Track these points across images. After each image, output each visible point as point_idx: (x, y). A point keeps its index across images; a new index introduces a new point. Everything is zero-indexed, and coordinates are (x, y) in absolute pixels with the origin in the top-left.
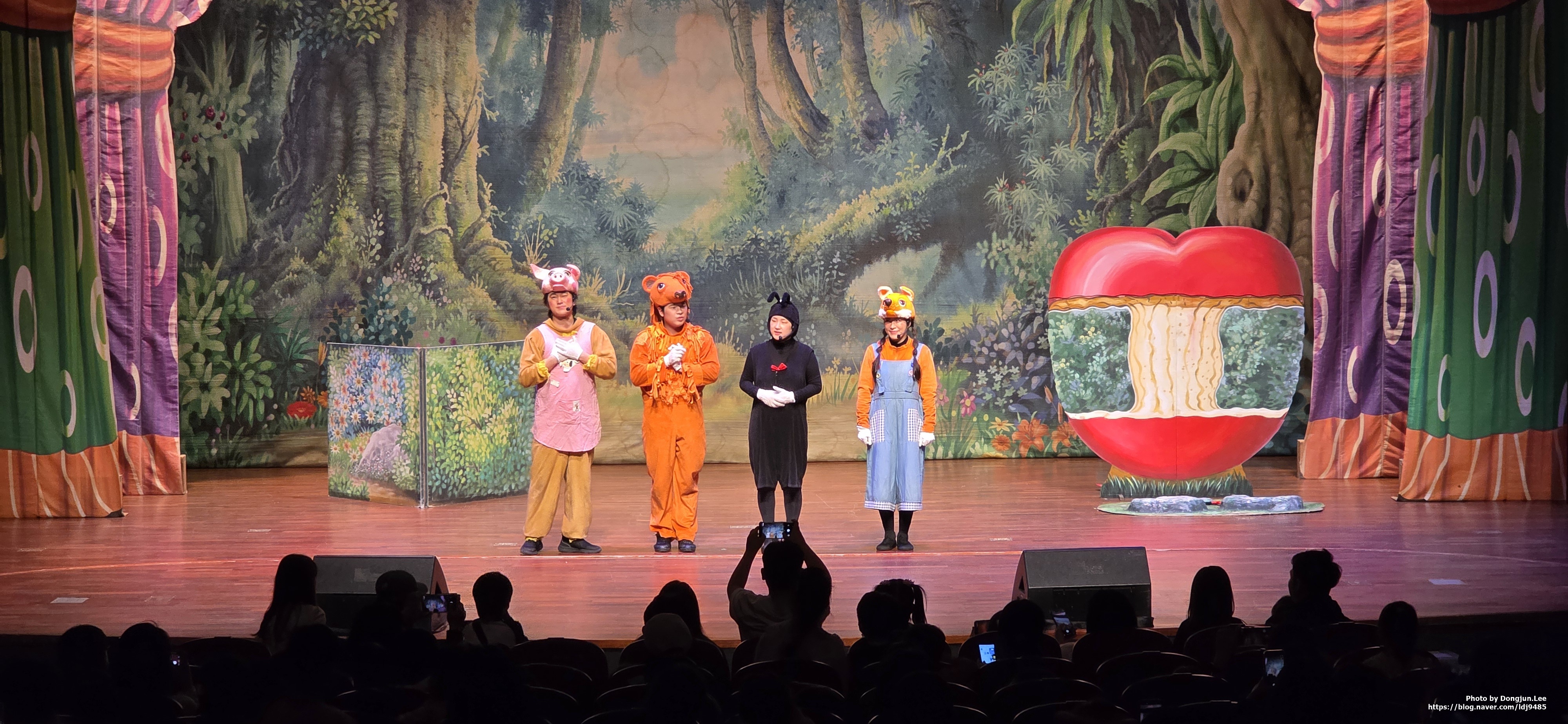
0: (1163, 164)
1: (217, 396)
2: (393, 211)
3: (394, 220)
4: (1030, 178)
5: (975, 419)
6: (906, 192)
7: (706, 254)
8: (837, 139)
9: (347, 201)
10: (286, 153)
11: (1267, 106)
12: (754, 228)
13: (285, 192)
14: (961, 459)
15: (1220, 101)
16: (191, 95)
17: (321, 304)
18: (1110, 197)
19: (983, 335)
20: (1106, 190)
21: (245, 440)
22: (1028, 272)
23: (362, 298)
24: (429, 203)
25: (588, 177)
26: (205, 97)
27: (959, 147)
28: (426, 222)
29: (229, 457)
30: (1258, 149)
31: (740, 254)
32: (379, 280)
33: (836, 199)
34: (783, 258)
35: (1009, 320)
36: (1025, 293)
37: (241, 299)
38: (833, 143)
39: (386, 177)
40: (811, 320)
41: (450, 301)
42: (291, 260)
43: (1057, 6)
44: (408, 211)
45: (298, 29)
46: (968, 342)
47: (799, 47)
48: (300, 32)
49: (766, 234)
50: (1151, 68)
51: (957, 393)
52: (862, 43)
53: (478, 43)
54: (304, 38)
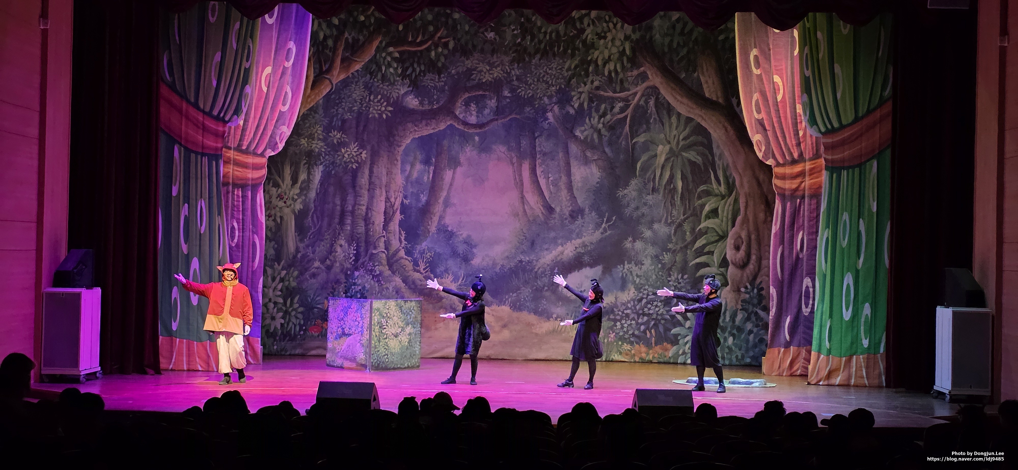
0: (703, 233)
1: (278, 322)
2: (361, 242)
3: (361, 246)
4: (643, 238)
5: (615, 344)
6: (587, 242)
7: (499, 267)
8: (558, 218)
9: (340, 237)
10: (315, 216)
11: (751, 209)
12: (521, 256)
13: (313, 232)
14: (609, 361)
15: (729, 205)
16: (273, 188)
17: (327, 282)
18: (678, 247)
21: (289, 342)
22: (641, 279)
23: (345, 281)
24: (377, 240)
25: (448, 230)
26: (280, 189)
27: (612, 223)
28: (375, 248)
29: (281, 350)
30: (746, 228)
31: (514, 267)
32: (353, 273)
33: (556, 245)
34: (532, 270)
35: (631, 300)
36: (639, 288)
37: (291, 279)
38: (556, 221)
39: (358, 227)
41: (384, 283)
42: (315, 262)
43: (657, 162)
44: (367, 243)
45: (322, 161)
46: (613, 309)
47: (543, 177)
48: (323, 162)
49: (525, 259)
50: (699, 190)
51: (608, 331)
52: (570, 175)
53: (401, 170)
54: (325, 165)
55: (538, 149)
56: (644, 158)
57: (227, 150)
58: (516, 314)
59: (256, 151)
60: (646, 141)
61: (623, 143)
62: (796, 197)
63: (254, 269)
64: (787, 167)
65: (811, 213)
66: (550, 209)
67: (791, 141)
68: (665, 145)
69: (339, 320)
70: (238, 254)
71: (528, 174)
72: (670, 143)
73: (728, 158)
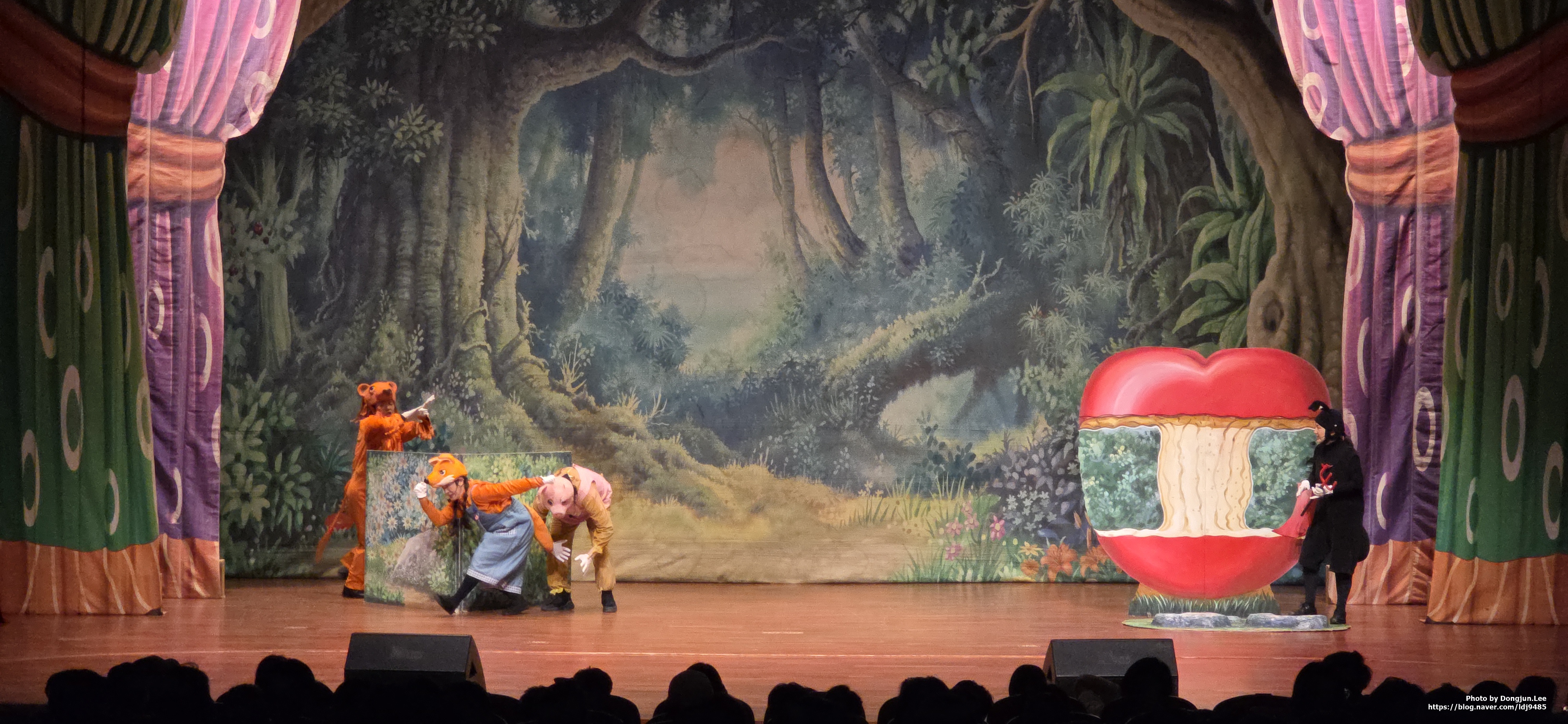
0: (1195, 294)
1: (258, 504)
2: (433, 327)
3: (434, 335)
4: (1063, 306)
5: (1004, 543)
6: (941, 318)
7: (742, 376)
8: (874, 264)
9: (388, 316)
10: (331, 268)
11: (1299, 238)
12: (790, 351)
13: (329, 307)
14: (991, 582)
15: (1252, 232)
16: (239, 210)
18: (1142, 326)
19: (1014, 459)
20: (1138, 319)
21: (285, 549)
22: (1059, 398)
24: (469, 320)
25: (626, 297)
26: (253, 212)
27: (994, 273)
28: (465, 339)
29: (267, 567)
30: (1289, 281)
31: (775, 376)
32: (418, 395)
33: (872, 324)
34: (816, 384)
35: (1039, 446)
36: (1056, 419)
37: (283, 411)
38: (869, 269)
39: (427, 294)
40: (844, 444)
41: (487, 417)
42: (333, 373)
43: (1092, 136)
44: (448, 327)
46: (999, 467)
47: (837, 172)
48: (348, 150)
49: (801, 357)
50: (1183, 198)
51: (987, 517)
52: (900, 169)
53: (520, 163)
54: (351, 157)
55: (825, 111)
56: (1062, 128)
57: (137, 127)
58: (781, 484)
59: (200, 128)
60: (1067, 89)
61: (1016, 95)
62: (1398, 214)
63: (203, 388)
64: (1375, 146)
65: (1430, 245)
66: (856, 246)
67: (1386, 88)
68: (1107, 100)
69: (390, 500)
70: (165, 356)
71: (805, 168)
72: (1118, 95)
73: (1247, 127)
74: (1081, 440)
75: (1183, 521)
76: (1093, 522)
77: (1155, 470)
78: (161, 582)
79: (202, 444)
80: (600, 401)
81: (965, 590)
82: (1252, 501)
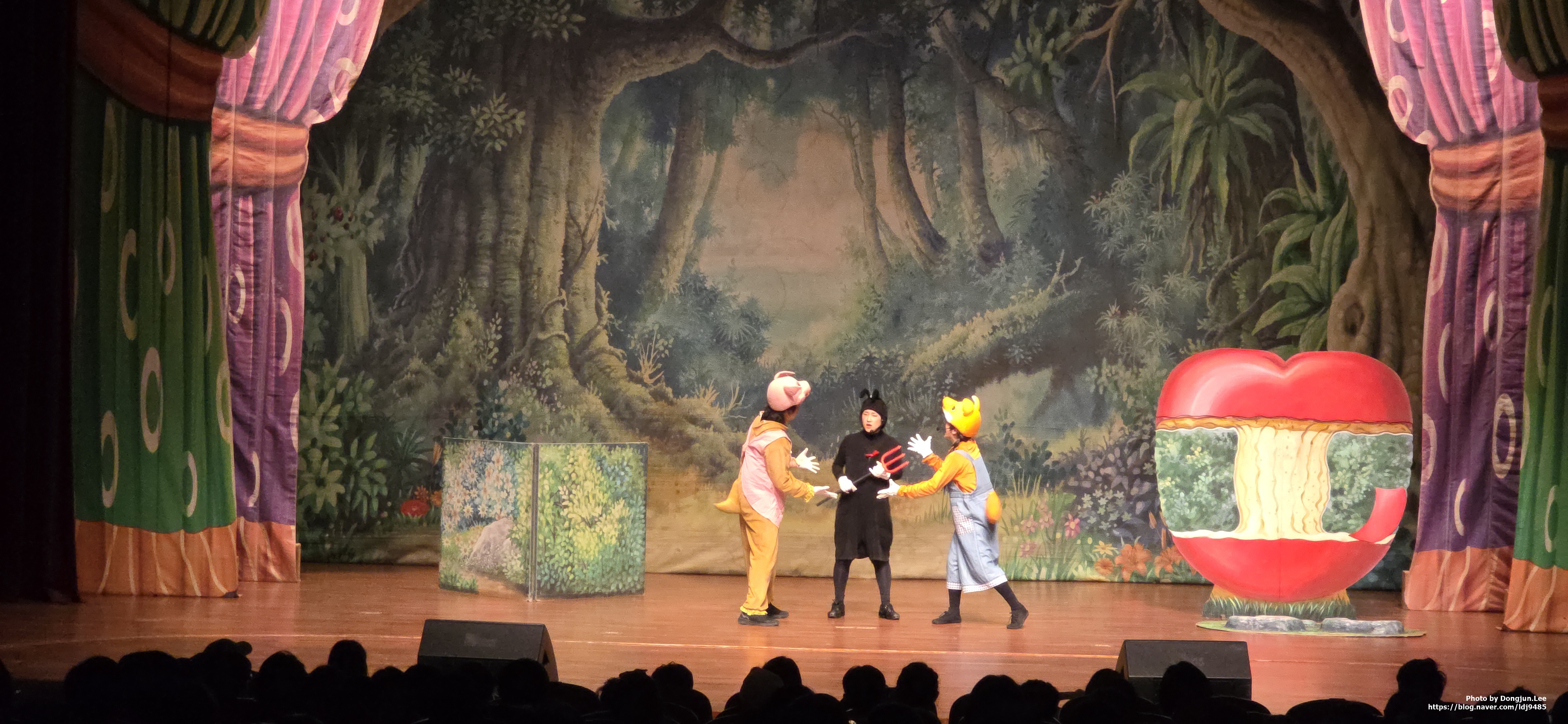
0: (1275, 296)
1: (334, 490)
2: (512, 316)
3: (513, 323)
4: (1142, 306)
5: (1079, 542)
6: (1020, 316)
7: (820, 370)
8: (954, 261)
9: (467, 304)
10: (410, 254)
11: (1381, 241)
12: (869, 346)
13: (407, 293)
14: (1064, 581)
15: (1334, 234)
16: (321, 196)
17: (438, 405)
18: (1221, 327)
19: (1090, 459)
20: (1217, 319)
21: (360, 535)
22: (1136, 398)
23: (477, 401)
24: (547, 309)
25: (705, 289)
26: (335, 198)
27: (1073, 272)
28: (543, 328)
29: (342, 552)
30: (1370, 286)
31: (854, 371)
32: (495, 384)
33: (951, 321)
34: (896, 377)
35: (1115, 445)
36: (1132, 419)
37: (360, 397)
38: (950, 265)
39: (506, 282)
41: (564, 407)
42: (410, 360)
43: (1174, 136)
44: (526, 316)
45: (428, 134)
46: (1075, 466)
47: (918, 168)
48: (429, 138)
49: (881, 352)
50: (1266, 200)
51: (1063, 516)
52: (981, 166)
53: (602, 155)
54: (433, 144)
55: (908, 106)
56: (1145, 127)
57: (221, 111)
59: (284, 113)
60: (1150, 89)
61: (1099, 93)
62: (1481, 217)
63: (282, 373)
64: (1461, 151)
65: (1513, 251)
67: (1472, 92)
68: (1190, 100)
69: (467, 488)
70: (245, 340)
71: (887, 162)
72: (1202, 96)
73: (1332, 129)
74: (1158, 440)
75: (1260, 523)
76: (1168, 523)
77: (1232, 472)
78: (237, 564)
79: (281, 428)
80: (678, 393)
81: (1038, 588)
82: (1330, 505)
